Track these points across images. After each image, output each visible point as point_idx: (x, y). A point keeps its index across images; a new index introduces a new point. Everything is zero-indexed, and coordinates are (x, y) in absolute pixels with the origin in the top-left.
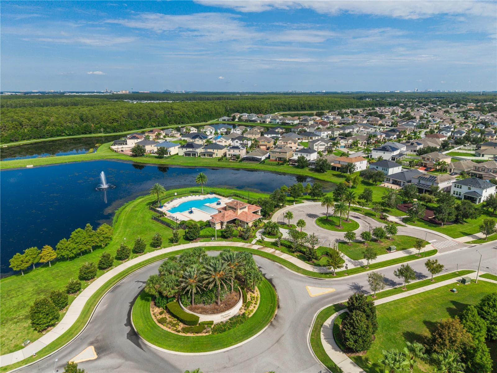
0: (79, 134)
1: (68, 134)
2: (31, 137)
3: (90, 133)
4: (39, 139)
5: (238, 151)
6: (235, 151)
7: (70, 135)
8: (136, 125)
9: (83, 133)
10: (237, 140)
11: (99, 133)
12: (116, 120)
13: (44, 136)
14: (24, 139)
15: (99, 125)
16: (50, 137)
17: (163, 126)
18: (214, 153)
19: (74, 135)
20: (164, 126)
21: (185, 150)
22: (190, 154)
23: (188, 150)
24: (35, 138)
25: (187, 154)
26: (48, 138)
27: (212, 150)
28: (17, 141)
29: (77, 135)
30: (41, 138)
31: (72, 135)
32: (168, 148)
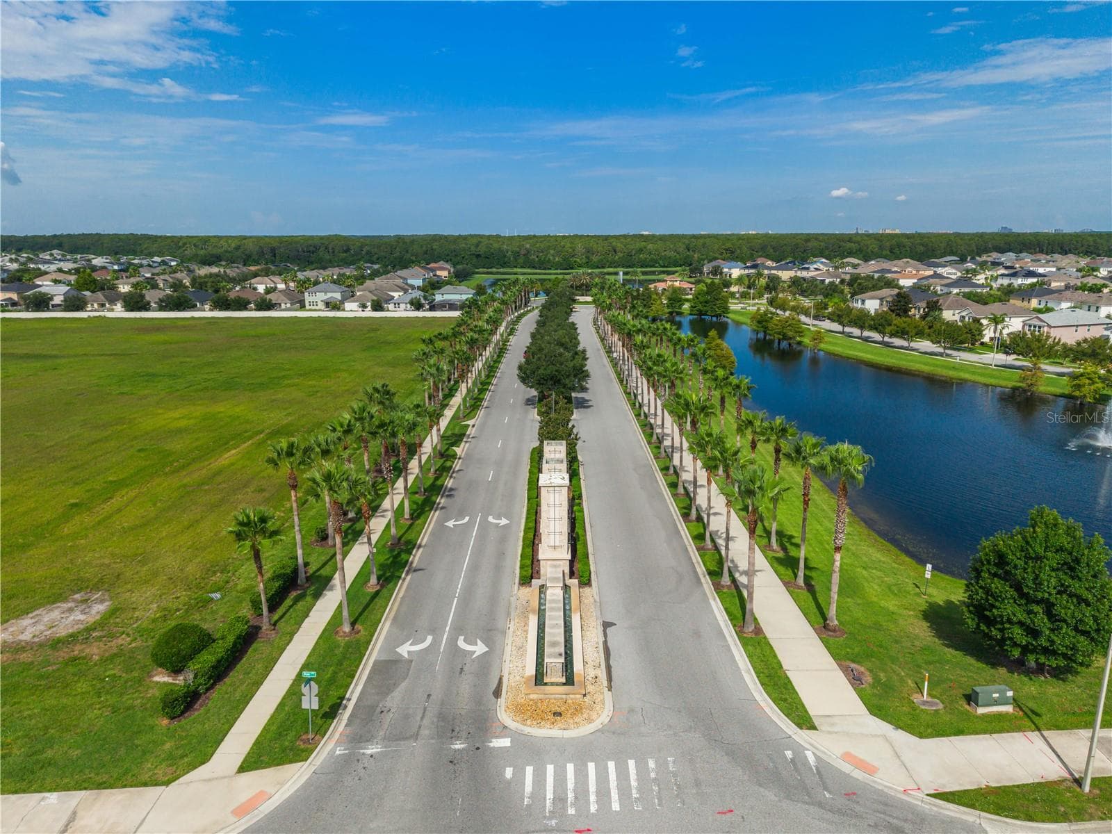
7: (664, 267)
15: (703, 257)
28: (603, 267)
31: (667, 267)
32: (730, 269)
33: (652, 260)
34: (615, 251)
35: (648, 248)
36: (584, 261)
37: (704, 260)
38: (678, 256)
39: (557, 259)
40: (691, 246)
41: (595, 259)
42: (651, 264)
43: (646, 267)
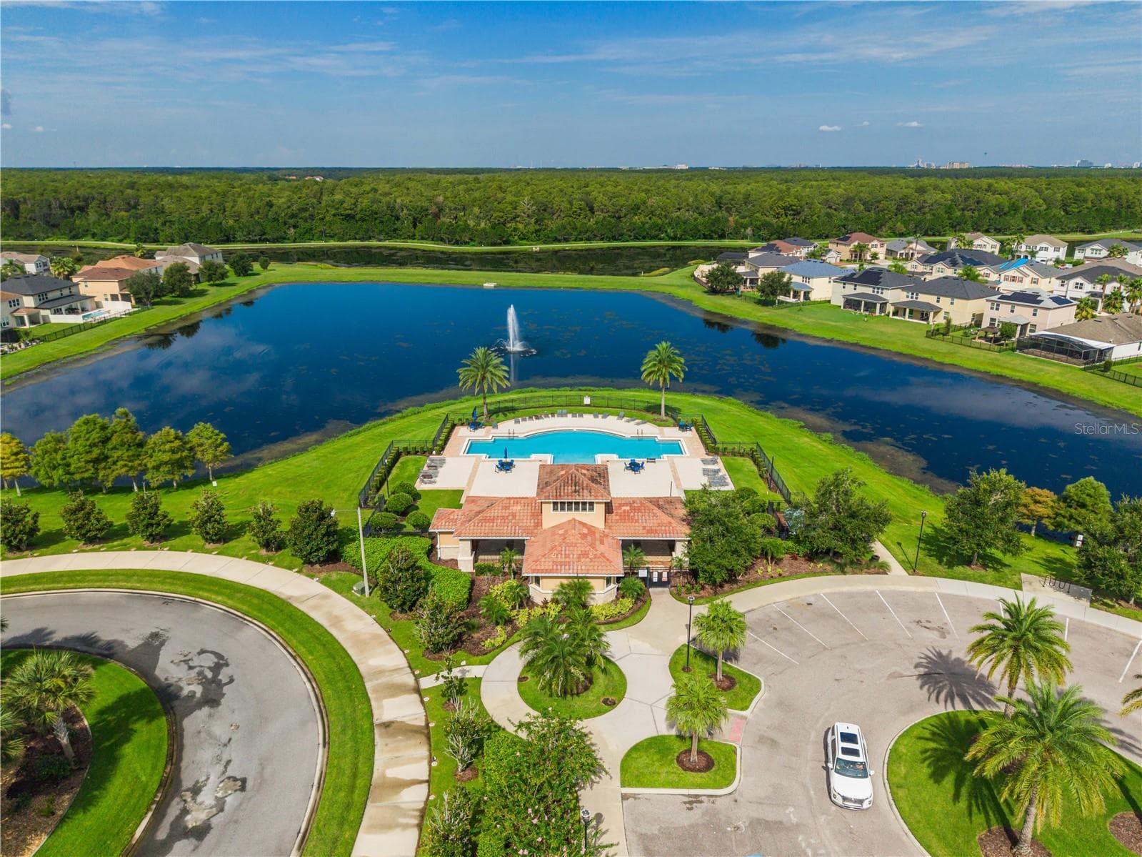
0: (695, 237)
1: (672, 235)
2: (595, 236)
3: (722, 237)
4: (609, 241)
5: (1032, 310)
6: (1017, 308)
7: (674, 239)
8: (844, 226)
9: (705, 237)
10: (1079, 280)
11: (743, 239)
12: (792, 210)
13: (621, 235)
14: (581, 240)
15: (746, 221)
16: (632, 240)
17: (929, 235)
18: (937, 311)
19: (686, 239)
20: (934, 235)
21: (850, 289)
22: (859, 303)
23: (862, 289)
24: (602, 239)
25: (851, 303)
26: (627, 241)
27: (935, 298)
28: (566, 240)
29: (691, 240)
30: (614, 239)
31: (680, 239)
32: (807, 278)
33: (654, 226)
34: (592, 210)
35: (650, 203)
36: (532, 228)
37: (745, 228)
38: (700, 219)
39: (483, 225)
40: (724, 201)
41: (553, 224)
42: (654, 233)
43: (644, 238)
